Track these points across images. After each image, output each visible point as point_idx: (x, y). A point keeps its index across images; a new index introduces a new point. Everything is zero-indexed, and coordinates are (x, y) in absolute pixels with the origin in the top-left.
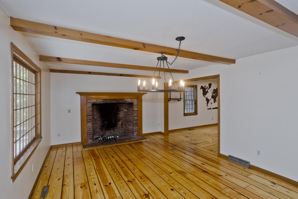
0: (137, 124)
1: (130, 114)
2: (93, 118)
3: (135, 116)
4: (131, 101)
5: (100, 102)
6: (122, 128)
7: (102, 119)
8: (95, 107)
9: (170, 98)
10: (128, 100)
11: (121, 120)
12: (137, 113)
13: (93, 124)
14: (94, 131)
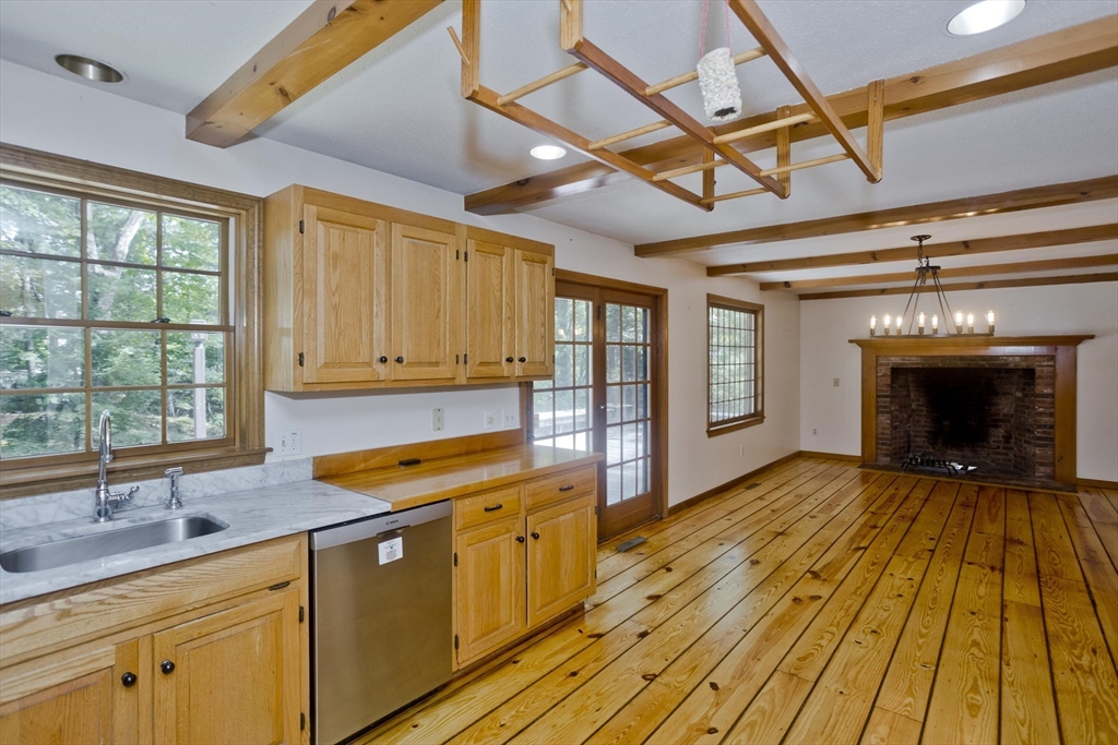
0: (1052, 440)
1: (1028, 407)
2: (904, 406)
3: (1041, 414)
4: (1024, 364)
5: (914, 364)
6: (1004, 448)
7: (933, 412)
8: (910, 379)
11: (1002, 424)
12: (1053, 403)
13: (901, 422)
14: (908, 442)
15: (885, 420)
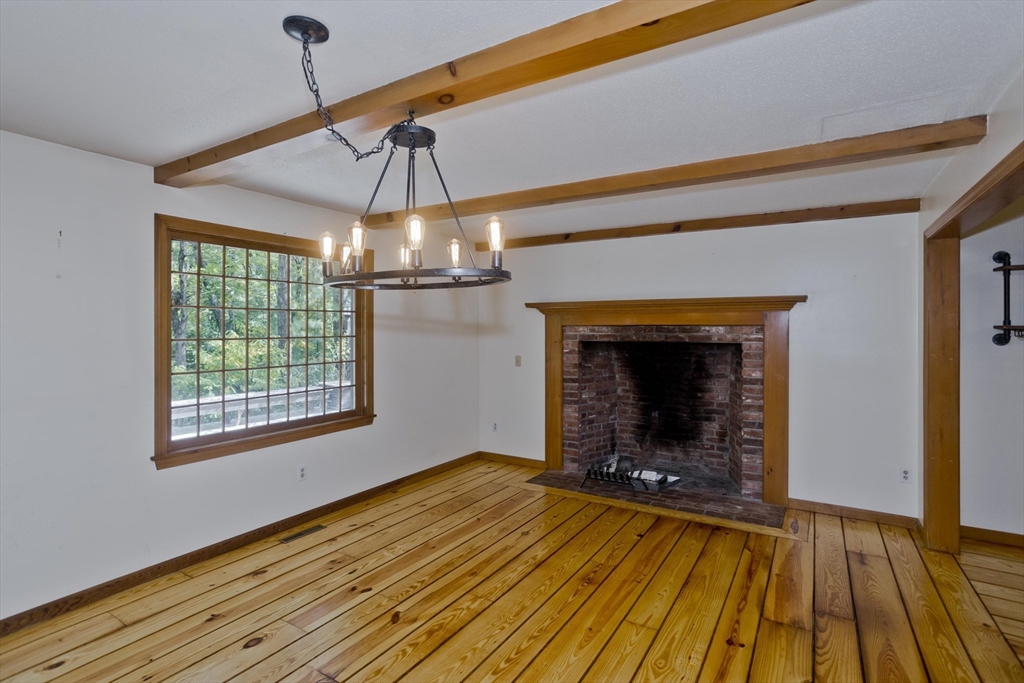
0: (761, 443)
3: (749, 407)
4: (729, 337)
5: (604, 336)
6: (719, 449)
7: (640, 399)
8: (614, 355)
9: (1008, 323)
10: (714, 329)
11: (717, 416)
12: (762, 392)
13: (600, 413)
14: (613, 439)
15: (572, 412)
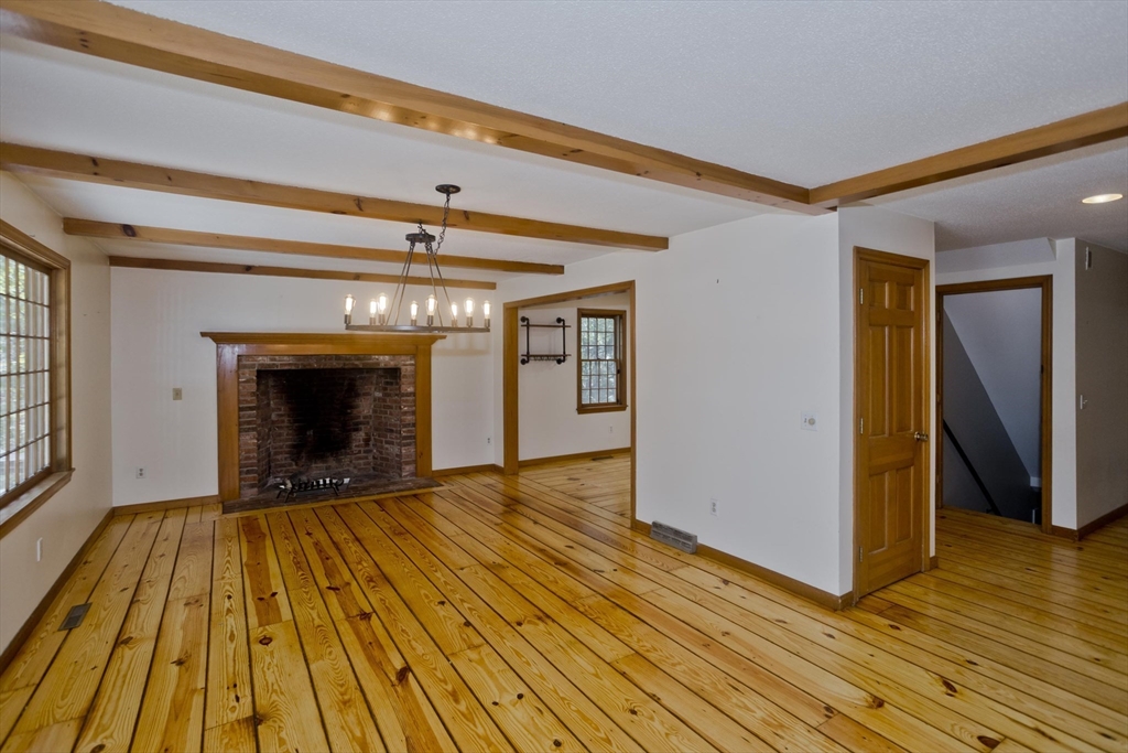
0: (415, 437)
1: (391, 407)
2: (266, 419)
3: (405, 413)
4: (392, 363)
5: (285, 365)
6: (365, 452)
7: (295, 421)
8: (271, 383)
9: (528, 352)
10: (381, 358)
11: (363, 427)
12: (415, 401)
13: (263, 439)
15: (250, 440)
